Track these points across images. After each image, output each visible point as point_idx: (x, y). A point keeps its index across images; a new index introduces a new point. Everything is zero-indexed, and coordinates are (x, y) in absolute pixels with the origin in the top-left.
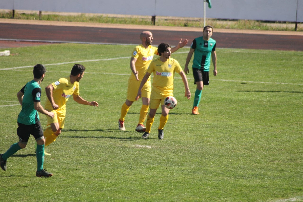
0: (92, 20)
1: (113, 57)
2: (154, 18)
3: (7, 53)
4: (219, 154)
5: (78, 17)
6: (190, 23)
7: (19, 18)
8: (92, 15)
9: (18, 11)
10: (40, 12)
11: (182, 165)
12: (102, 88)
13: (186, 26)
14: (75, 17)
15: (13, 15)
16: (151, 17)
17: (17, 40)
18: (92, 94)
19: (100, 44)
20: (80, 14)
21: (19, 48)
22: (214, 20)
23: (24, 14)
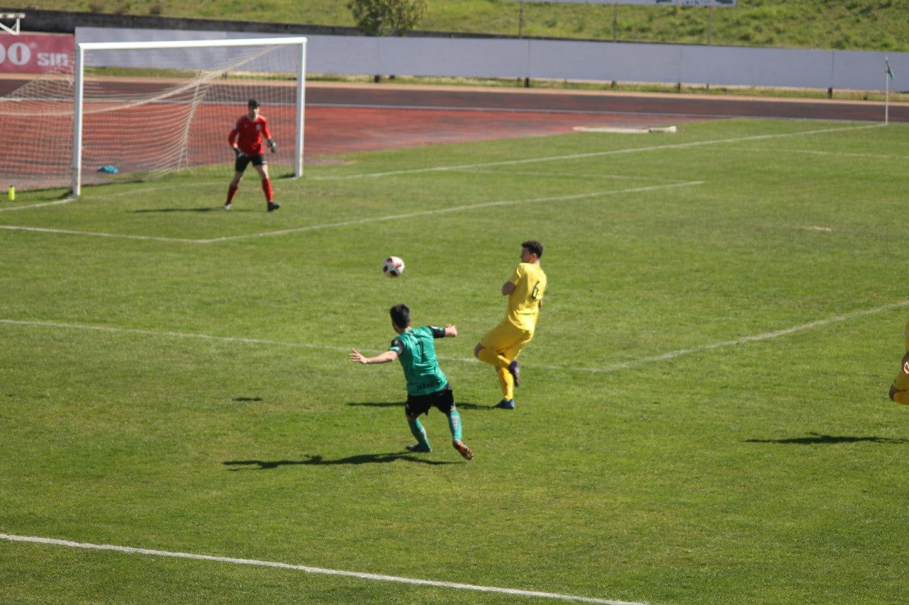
0: (763, 93)
1: (786, 133)
2: (830, 91)
3: (673, 129)
4: (905, 237)
5: (748, 90)
6: (869, 97)
7: (685, 92)
8: (762, 88)
9: (685, 85)
10: (708, 86)
11: (866, 249)
12: (777, 167)
13: (865, 99)
14: (744, 91)
15: (678, 89)
16: (827, 90)
17: (683, 115)
18: (765, 172)
19: (772, 120)
20: (749, 87)
21: (686, 123)
22: (897, 92)
23: (690, 88)
